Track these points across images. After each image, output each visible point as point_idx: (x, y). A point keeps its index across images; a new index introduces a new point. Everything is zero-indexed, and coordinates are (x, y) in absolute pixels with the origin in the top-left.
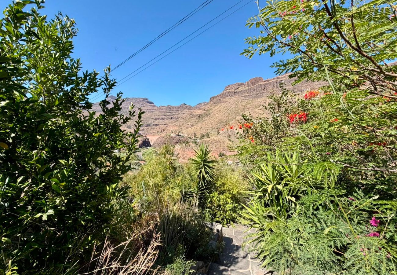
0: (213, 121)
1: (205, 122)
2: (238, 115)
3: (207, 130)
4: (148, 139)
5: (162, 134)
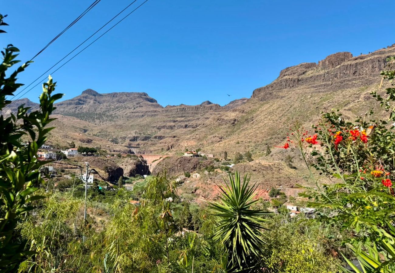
0: (258, 132)
1: (244, 132)
2: (305, 121)
3: (249, 146)
4: (145, 162)
5: (169, 153)
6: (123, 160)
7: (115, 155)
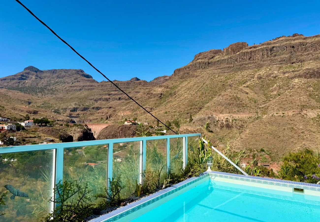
0: (180, 104)
1: (169, 104)
2: (215, 95)
3: (174, 115)
4: (90, 130)
5: (109, 122)
6: (71, 129)
7: (63, 125)
